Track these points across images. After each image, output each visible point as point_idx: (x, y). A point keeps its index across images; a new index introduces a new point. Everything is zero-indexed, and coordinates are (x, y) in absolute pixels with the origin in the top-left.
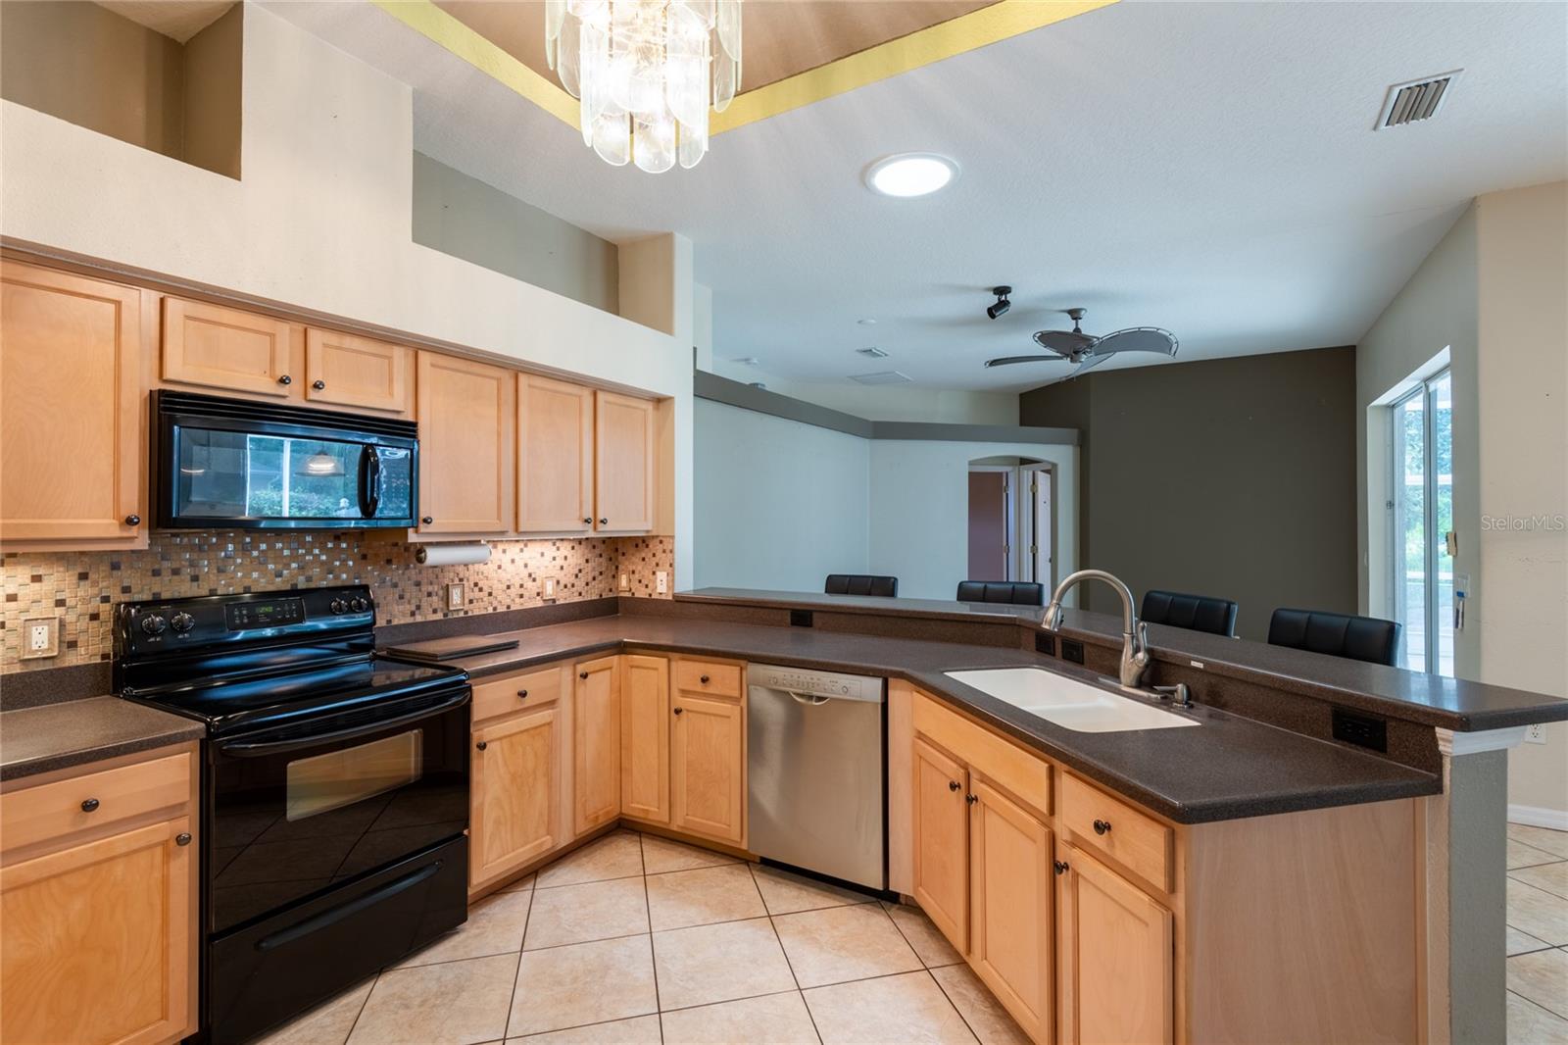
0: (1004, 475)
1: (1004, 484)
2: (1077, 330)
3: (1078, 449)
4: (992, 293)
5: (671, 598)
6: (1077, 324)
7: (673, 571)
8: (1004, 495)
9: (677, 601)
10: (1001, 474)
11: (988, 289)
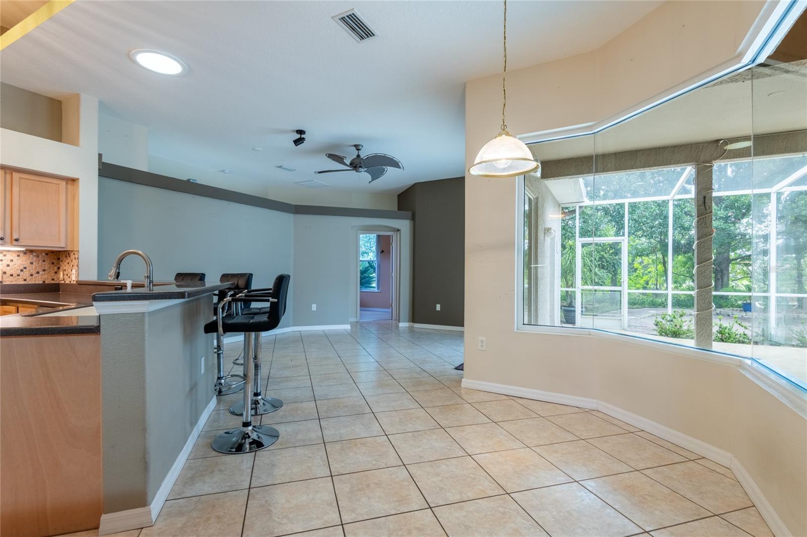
0: (391, 237)
1: (391, 241)
2: (358, 156)
3: (412, 222)
4: (296, 133)
5: (75, 283)
6: (358, 153)
7: (78, 268)
8: (391, 247)
9: (79, 284)
10: (390, 236)
11: (294, 131)
